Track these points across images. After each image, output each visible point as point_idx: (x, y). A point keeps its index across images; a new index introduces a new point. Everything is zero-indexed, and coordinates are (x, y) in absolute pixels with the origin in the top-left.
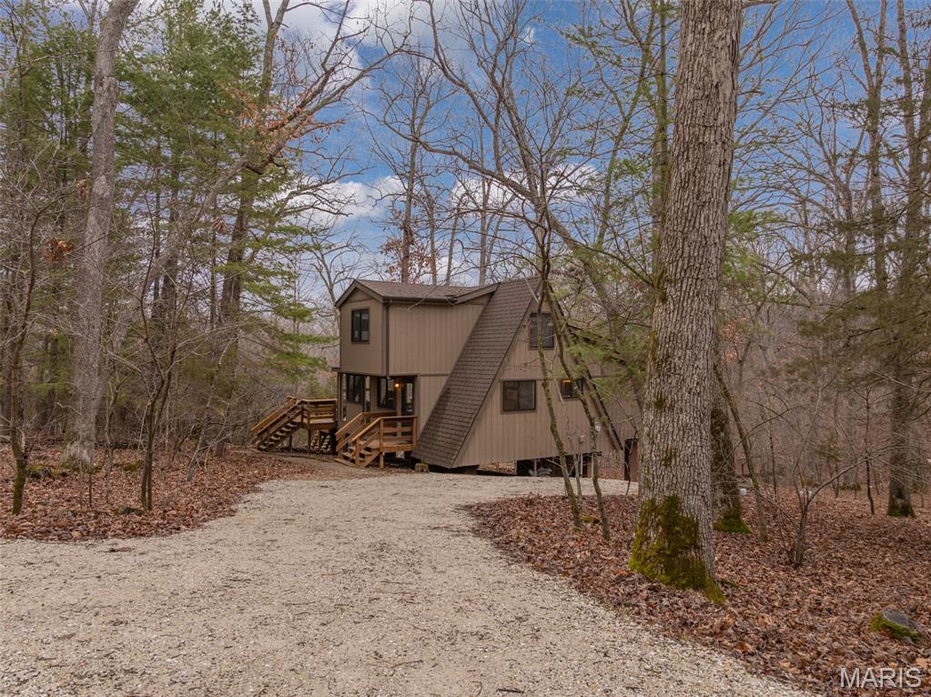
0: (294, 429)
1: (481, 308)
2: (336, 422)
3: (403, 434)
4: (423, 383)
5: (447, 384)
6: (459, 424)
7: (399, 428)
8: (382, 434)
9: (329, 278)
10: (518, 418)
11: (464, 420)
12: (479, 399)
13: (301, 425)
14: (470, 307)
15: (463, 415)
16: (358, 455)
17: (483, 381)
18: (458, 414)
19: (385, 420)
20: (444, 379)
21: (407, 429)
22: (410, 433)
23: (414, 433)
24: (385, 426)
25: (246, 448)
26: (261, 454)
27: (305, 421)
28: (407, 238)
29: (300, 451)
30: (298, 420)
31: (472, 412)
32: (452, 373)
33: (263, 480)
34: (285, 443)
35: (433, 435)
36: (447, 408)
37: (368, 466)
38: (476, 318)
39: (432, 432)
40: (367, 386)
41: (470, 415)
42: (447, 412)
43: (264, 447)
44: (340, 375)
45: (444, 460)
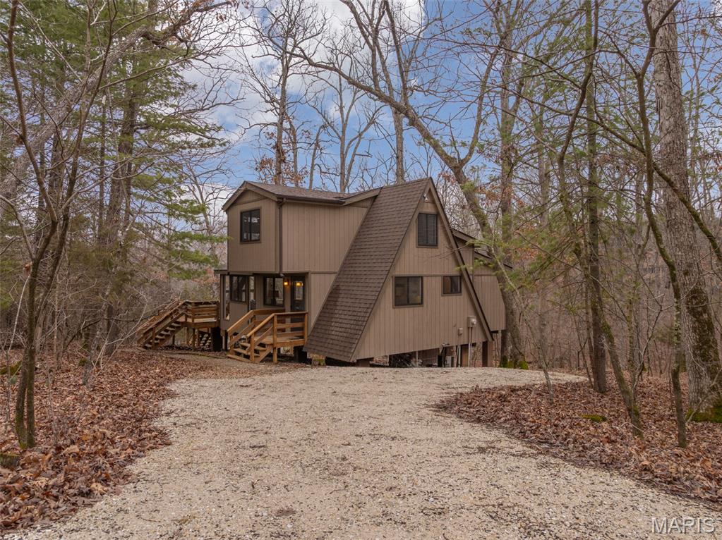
0: (179, 328)
1: (365, 210)
2: (219, 321)
3: (293, 329)
4: (314, 281)
5: (336, 281)
6: (355, 318)
7: (288, 324)
8: (275, 330)
9: (202, 197)
10: (407, 312)
11: (359, 314)
12: (373, 293)
13: (185, 324)
14: (355, 209)
15: (357, 309)
16: (253, 350)
17: (376, 277)
18: (351, 309)
19: (278, 316)
20: (333, 277)
21: (299, 325)
22: (302, 329)
23: (306, 329)
24: (278, 322)
25: (131, 347)
26: (146, 352)
27: (190, 320)
28: (280, 157)
29: (183, 349)
30: (182, 319)
31: (368, 306)
32: (341, 271)
33: (169, 380)
34: (170, 342)
35: (326, 330)
36: (338, 303)
37: (262, 361)
38: (360, 221)
39: (324, 327)
40: (252, 287)
41: (365, 310)
42: (338, 308)
43: (150, 346)
44: (223, 276)
45: (341, 353)
